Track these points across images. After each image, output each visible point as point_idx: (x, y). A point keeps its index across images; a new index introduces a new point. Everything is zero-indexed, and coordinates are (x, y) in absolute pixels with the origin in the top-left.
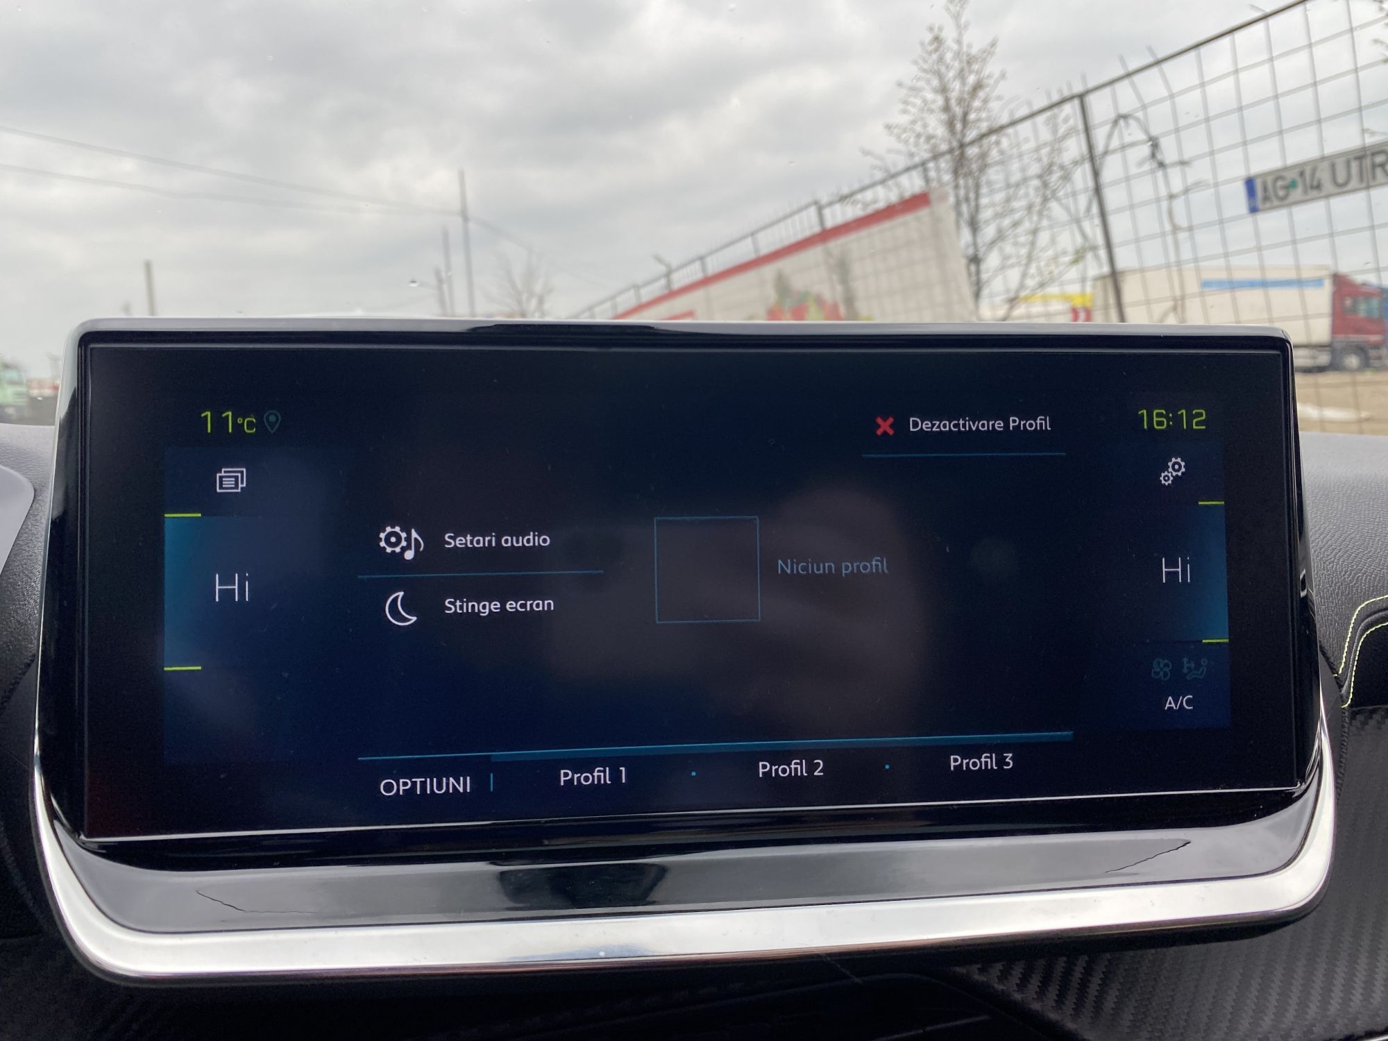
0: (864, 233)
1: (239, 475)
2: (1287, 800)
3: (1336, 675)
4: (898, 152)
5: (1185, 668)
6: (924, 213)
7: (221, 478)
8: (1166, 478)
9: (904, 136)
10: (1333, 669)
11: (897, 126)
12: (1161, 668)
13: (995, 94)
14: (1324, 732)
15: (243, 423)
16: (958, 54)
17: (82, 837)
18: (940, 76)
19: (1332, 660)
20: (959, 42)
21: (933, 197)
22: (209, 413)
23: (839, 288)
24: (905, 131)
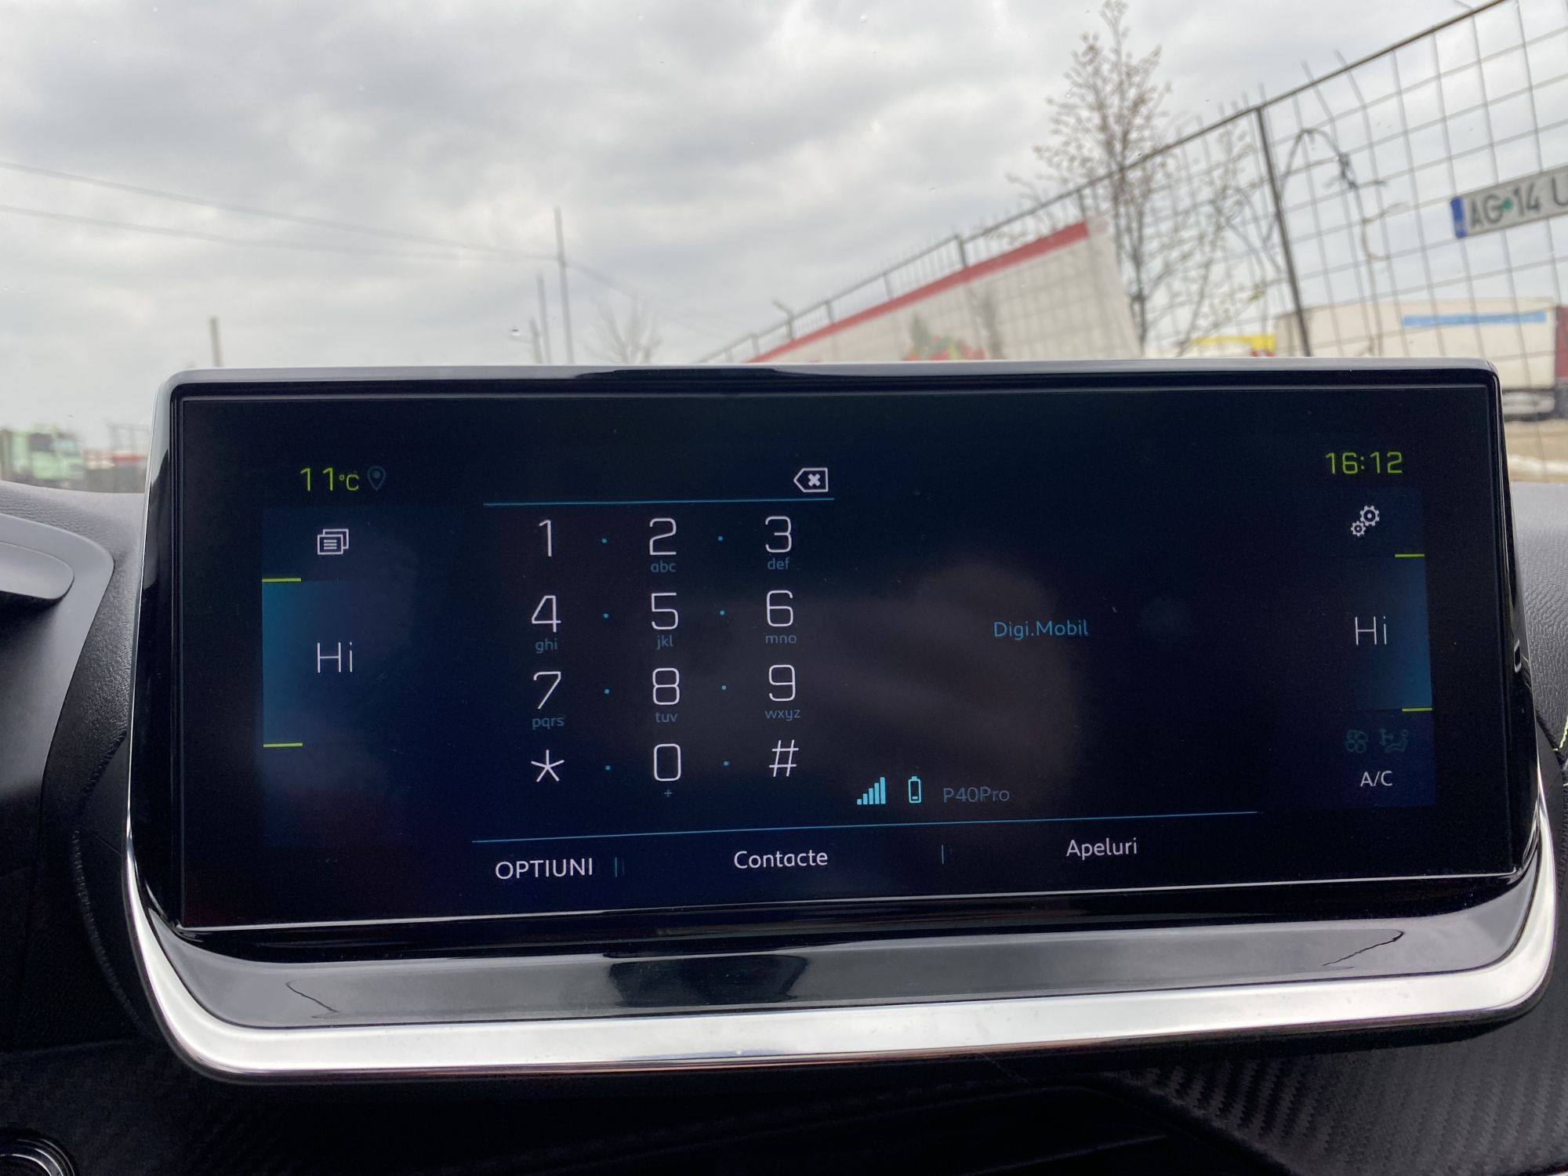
0: (1011, 270)
1: (342, 536)
2: (1500, 888)
3: (1557, 749)
4: (1050, 178)
5: (1383, 739)
6: (1080, 246)
7: (322, 539)
8: (1358, 529)
9: (1056, 159)
10: (1554, 744)
11: (1048, 149)
12: (1355, 740)
13: (1159, 109)
14: (1543, 812)
15: (345, 480)
16: (1116, 66)
17: (179, 926)
18: (1097, 92)
19: (1551, 733)
20: (1117, 52)
21: (1091, 227)
22: (308, 470)
23: (984, 333)
24: (1057, 154)
